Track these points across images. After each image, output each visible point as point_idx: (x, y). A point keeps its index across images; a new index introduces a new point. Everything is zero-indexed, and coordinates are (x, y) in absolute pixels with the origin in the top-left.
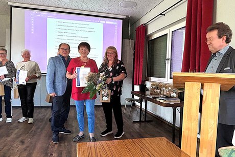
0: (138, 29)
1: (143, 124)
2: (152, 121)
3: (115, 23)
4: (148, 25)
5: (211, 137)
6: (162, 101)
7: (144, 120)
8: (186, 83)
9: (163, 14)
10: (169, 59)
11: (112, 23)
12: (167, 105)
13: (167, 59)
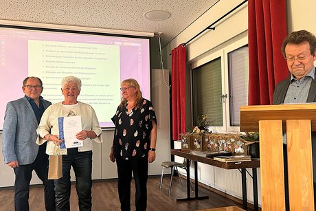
0: (175, 52)
1: (193, 203)
2: (207, 198)
3: (138, 45)
4: (189, 45)
5: (305, 203)
6: (223, 160)
7: (194, 197)
8: (260, 122)
9: (212, 27)
10: (226, 96)
11: (133, 44)
12: (232, 166)
13: (223, 96)
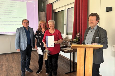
0: (48, 6)
4: (53, 4)
10: (66, 24)
11: (32, 2)
12: (67, 52)
13: (65, 24)
